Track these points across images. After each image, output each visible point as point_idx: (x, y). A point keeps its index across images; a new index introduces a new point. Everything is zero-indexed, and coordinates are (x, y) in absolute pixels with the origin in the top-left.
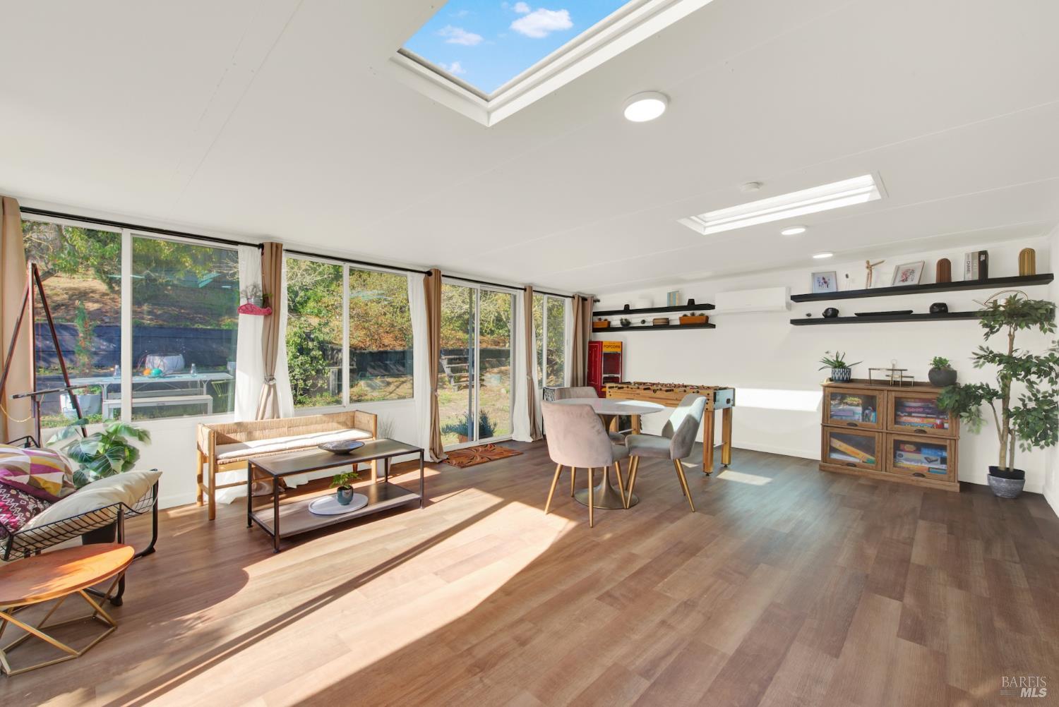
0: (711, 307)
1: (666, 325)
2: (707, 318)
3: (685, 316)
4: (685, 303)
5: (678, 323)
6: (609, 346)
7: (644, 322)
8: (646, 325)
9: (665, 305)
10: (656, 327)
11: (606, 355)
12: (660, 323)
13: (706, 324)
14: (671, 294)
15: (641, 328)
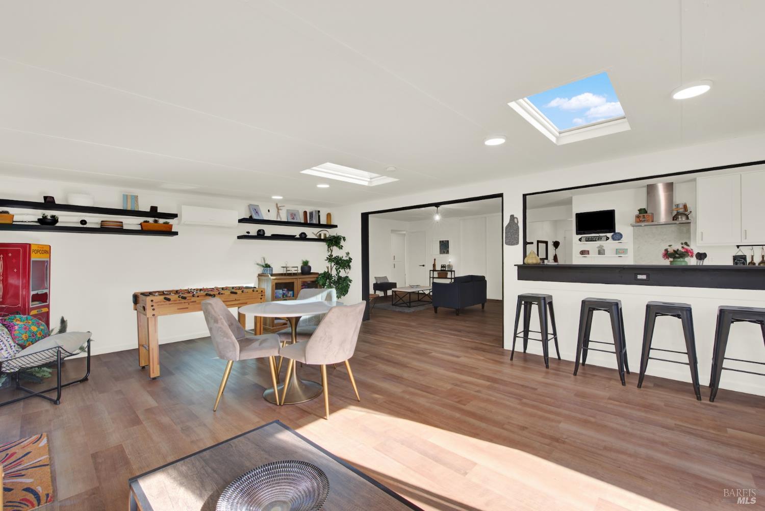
2: (169, 226)
3: (147, 222)
4: (146, 209)
6: (38, 252)
7: (83, 222)
8: (88, 226)
12: (109, 226)
13: (169, 232)
14: (126, 197)
15: (83, 228)
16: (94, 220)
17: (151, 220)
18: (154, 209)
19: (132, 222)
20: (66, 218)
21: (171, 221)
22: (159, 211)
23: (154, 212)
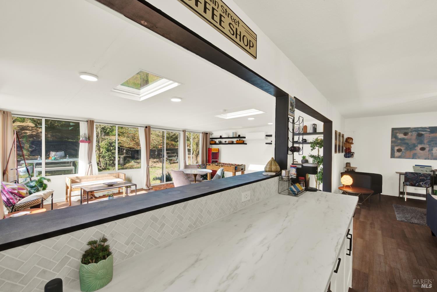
0: (245, 138)
1: (232, 143)
2: (244, 141)
3: (237, 140)
4: (237, 136)
5: (235, 142)
6: (214, 150)
7: (225, 142)
8: (226, 143)
9: (232, 137)
10: (229, 144)
11: (213, 153)
12: (230, 142)
13: (243, 143)
14: (233, 133)
15: (225, 144)
16: (227, 140)
17: (238, 139)
18: (239, 136)
19: (235, 140)
20: (223, 141)
21: (243, 139)
22: (241, 136)
23: (239, 137)
